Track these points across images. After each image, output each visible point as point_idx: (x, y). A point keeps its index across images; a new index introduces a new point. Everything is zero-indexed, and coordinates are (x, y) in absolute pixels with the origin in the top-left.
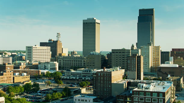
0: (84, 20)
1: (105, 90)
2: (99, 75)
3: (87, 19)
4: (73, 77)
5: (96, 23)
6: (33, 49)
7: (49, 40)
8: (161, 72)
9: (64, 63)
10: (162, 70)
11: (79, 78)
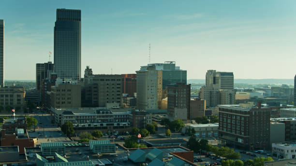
1: (261, 135)
2: (253, 114)
4: (95, 124)
11: (107, 124)
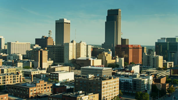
0: (56, 21)
3: (59, 20)
5: (65, 23)
6: (12, 44)
7: (42, 37)
8: (76, 63)
9: (30, 55)
10: (76, 62)
